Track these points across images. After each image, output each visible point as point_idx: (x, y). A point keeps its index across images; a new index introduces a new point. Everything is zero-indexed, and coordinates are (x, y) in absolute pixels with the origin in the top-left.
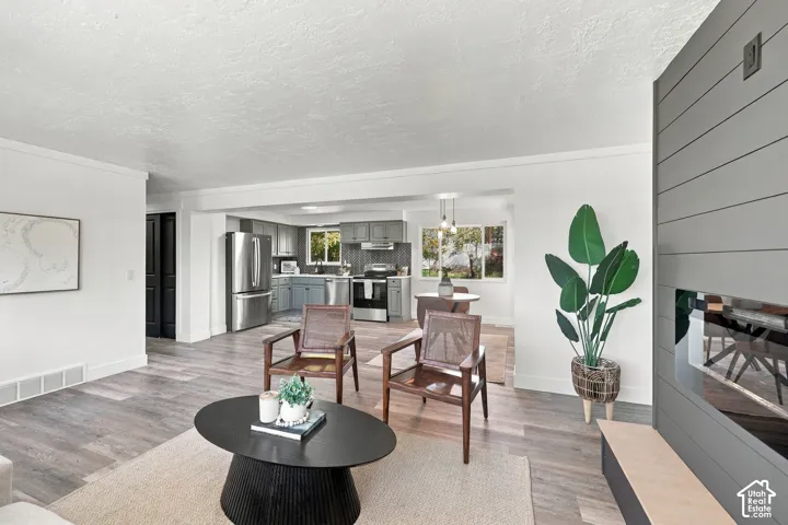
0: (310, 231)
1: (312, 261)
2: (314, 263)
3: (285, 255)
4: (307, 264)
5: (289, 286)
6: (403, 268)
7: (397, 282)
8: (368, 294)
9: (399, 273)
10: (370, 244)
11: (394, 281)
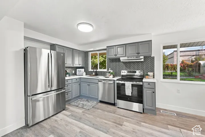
0: (90, 54)
1: (92, 69)
2: (93, 70)
3: (78, 66)
4: (89, 70)
5: (79, 83)
6: (149, 73)
7: (152, 84)
8: (128, 92)
9: (147, 77)
10: (126, 58)
11: (149, 83)
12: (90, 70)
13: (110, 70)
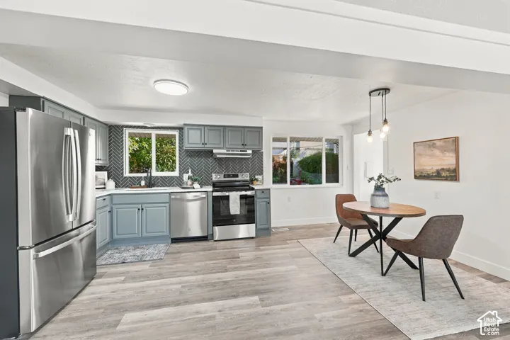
0: (127, 131)
1: (132, 172)
2: (136, 175)
4: (125, 176)
5: (108, 209)
6: (257, 177)
7: (266, 192)
8: (235, 207)
9: (255, 182)
10: (225, 151)
11: (263, 191)
12: (127, 174)
13: (190, 174)
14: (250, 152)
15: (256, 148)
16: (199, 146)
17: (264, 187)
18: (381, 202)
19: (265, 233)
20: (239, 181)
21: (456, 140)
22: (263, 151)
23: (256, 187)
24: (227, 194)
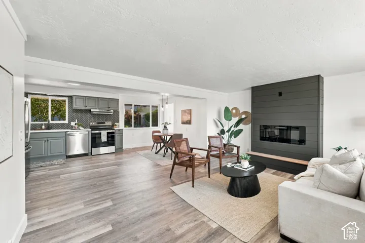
0: (30, 97)
6: (116, 124)
7: (121, 131)
8: (104, 139)
9: (115, 126)
10: (98, 110)
11: (119, 130)
13: (76, 122)
14: (112, 111)
15: (115, 109)
16: (83, 108)
17: (120, 128)
18: (165, 132)
19: (119, 150)
20: (105, 126)
21: (191, 110)
22: (120, 110)
23: (115, 129)
24: (100, 132)
